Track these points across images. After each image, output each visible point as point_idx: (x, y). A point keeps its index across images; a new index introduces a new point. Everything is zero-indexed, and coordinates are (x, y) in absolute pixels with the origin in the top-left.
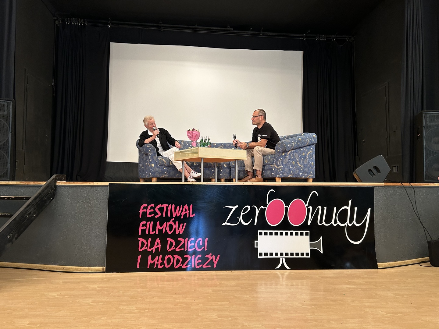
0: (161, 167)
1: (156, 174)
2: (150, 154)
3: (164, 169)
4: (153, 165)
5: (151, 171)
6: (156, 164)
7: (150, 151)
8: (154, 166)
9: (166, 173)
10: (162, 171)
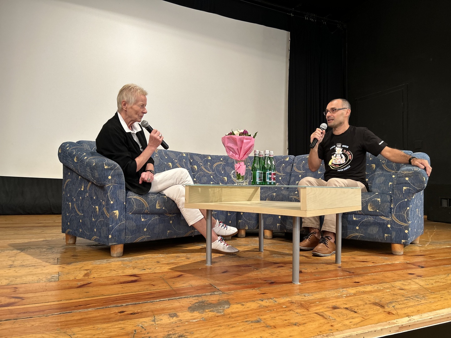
0: (134, 217)
1: (123, 234)
2: (109, 187)
3: (143, 220)
4: (117, 212)
5: (113, 227)
6: (124, 210)
7: (110, 177)
8: (120, 214)
9: (145, 230)
10: (137, 226)
